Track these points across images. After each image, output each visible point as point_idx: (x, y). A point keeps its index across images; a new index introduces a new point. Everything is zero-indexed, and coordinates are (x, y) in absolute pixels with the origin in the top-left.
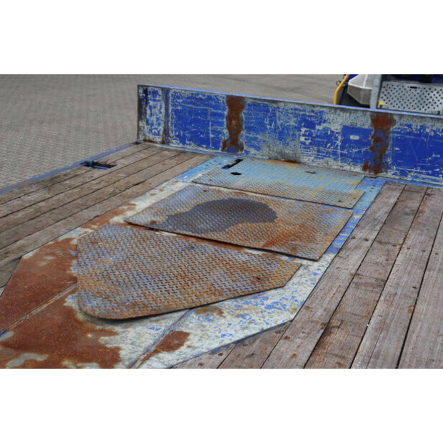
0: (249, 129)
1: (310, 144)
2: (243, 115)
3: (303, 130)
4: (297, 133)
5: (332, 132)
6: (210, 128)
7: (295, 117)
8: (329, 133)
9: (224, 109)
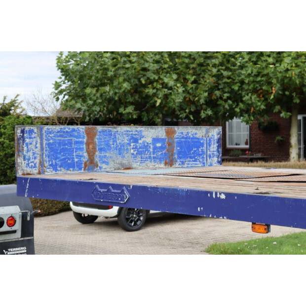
0: (101, 150)
1: (137, 153)
2: (97, 140)
3: (132, 144)
4: (129, 147)
5: (147, 143)
6: (75, 154)
7: (127, 136)
8: (146, 144)
9: (84, 138)
